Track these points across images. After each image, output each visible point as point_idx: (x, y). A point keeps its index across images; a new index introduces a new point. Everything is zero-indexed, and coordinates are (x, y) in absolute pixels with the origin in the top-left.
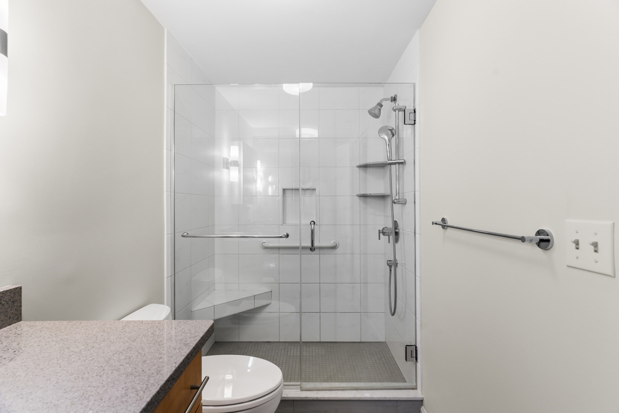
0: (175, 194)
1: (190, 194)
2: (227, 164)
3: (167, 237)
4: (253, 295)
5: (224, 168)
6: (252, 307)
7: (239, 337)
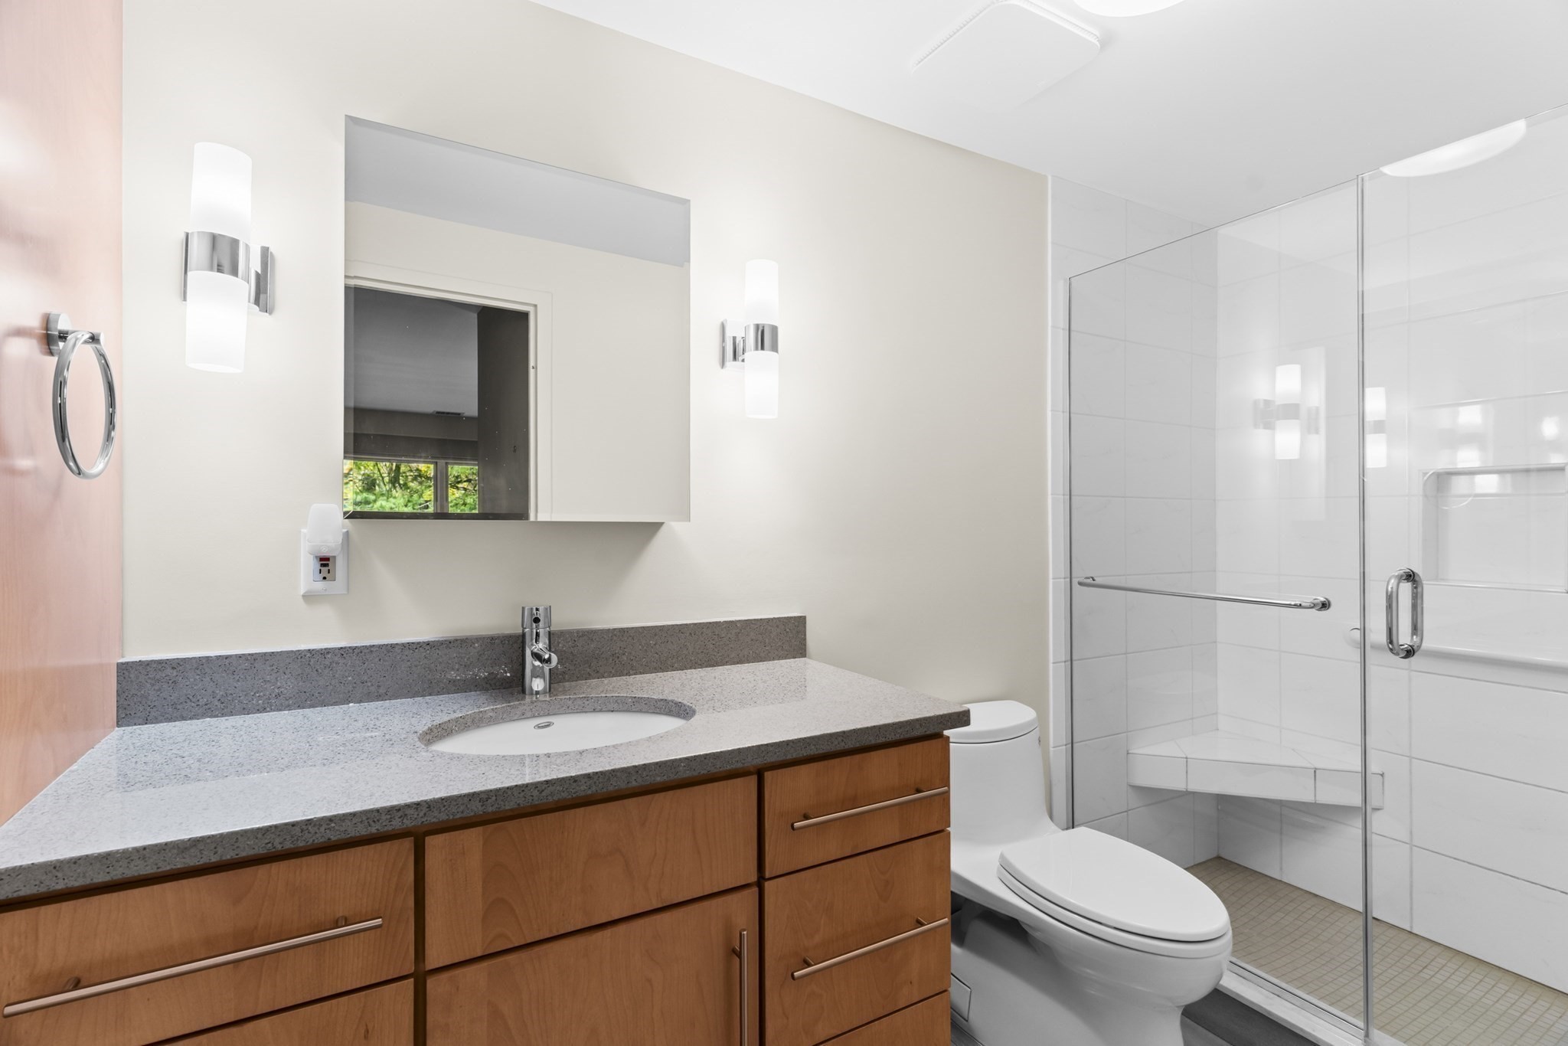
0: (1073, 498)
1: (1123, 497)
2: (1269, 415)
3: (1054, 583)
4: (1312, 767)
5: (1256, 426)
6: (1307, 797)
7: (1281, 869)
